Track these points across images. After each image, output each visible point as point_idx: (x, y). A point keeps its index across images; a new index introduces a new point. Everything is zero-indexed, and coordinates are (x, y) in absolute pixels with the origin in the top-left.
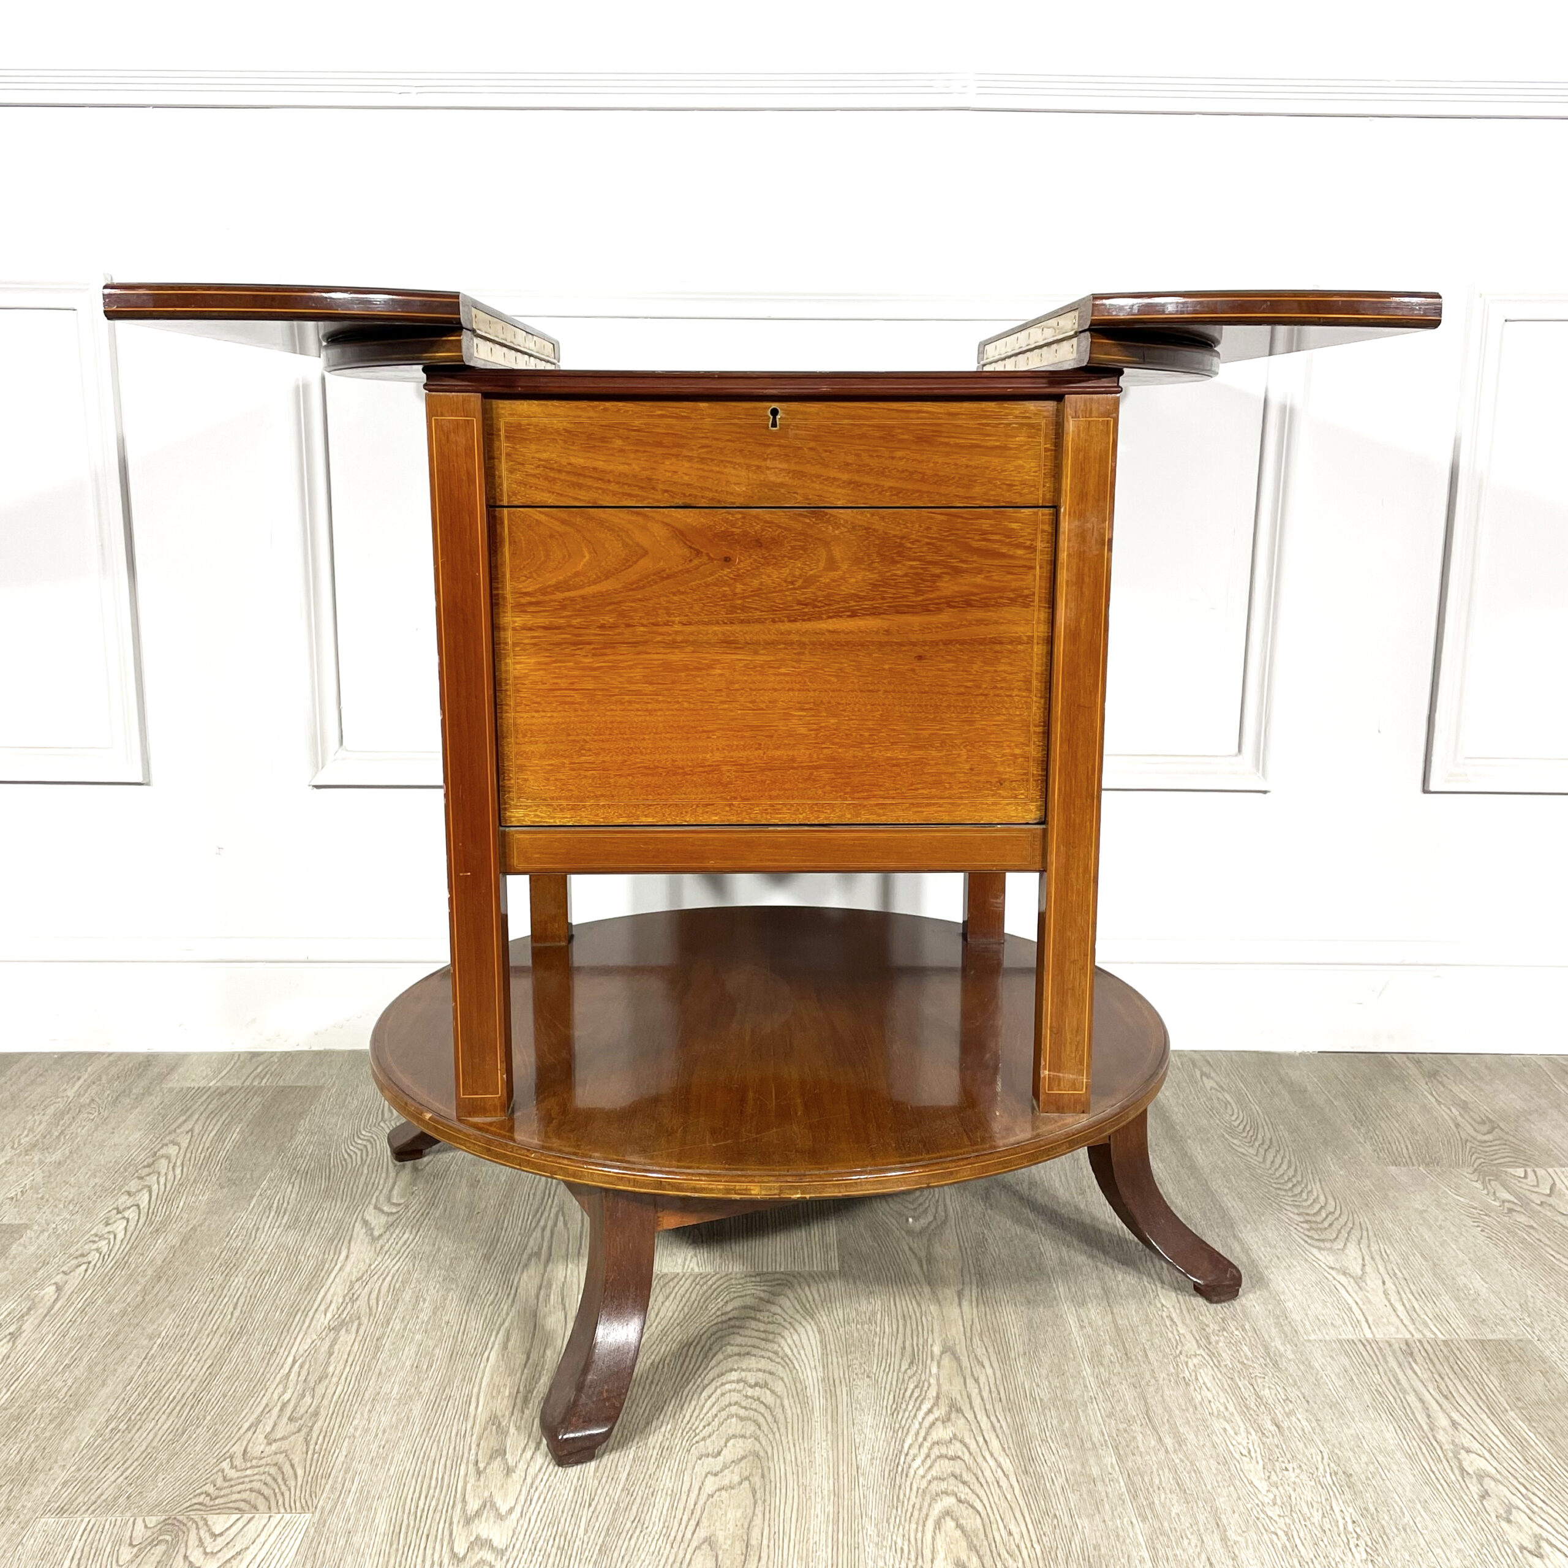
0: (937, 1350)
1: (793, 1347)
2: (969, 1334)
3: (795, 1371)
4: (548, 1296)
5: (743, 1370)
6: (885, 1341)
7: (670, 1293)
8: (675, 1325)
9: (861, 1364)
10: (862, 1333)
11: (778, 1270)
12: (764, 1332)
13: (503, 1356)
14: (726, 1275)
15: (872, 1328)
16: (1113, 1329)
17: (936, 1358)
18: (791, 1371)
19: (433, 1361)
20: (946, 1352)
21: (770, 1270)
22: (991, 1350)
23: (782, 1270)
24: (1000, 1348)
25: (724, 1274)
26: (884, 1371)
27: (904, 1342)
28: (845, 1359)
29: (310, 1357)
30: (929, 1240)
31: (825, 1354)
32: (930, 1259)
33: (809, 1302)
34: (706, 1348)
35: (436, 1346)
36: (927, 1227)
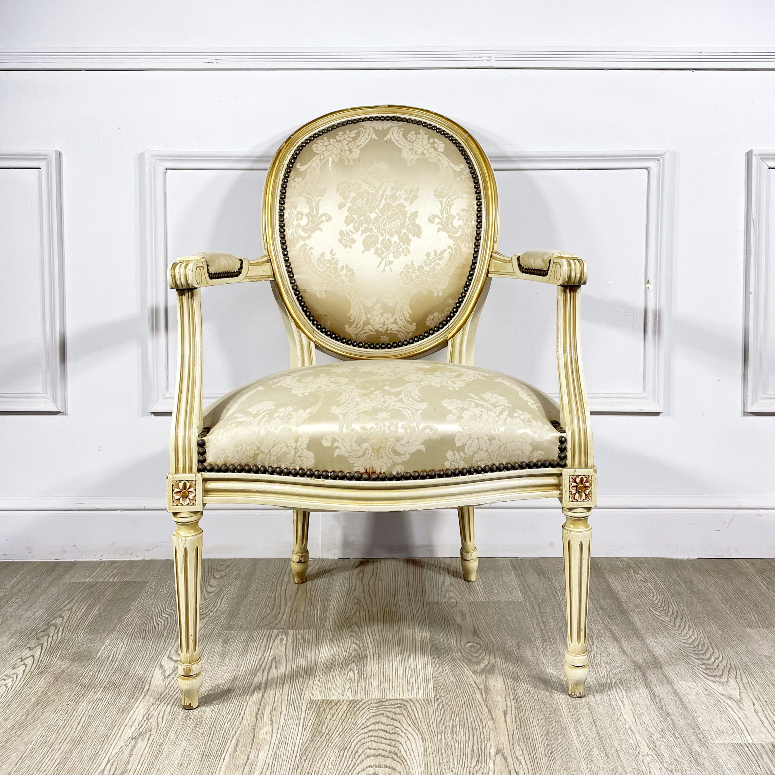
0: (493, 752)
1: (407, 750)
2: (511, 741)
3: (407, 768)
4: (263, 715)
5: (376, 767)
6: (462, 746)
7: (335, 713)
8: (337, 735)
9: (447, 762)
10: (448, 740)
11: (398, 697)
12: (390, 739)
13: (233, 757)
14: (368, 701)
15: (454, 737)
16: (597, 737)
17: (493, 757)
18: (405, 768)
19: (191, 761)
20: (498, 753)
21: (393, 697)
22: (525, 752)
23: (401, 697)
24: (531, 751)
25: (366, 700)
26: (461, 767)
27: (473, 746)
28: (438, 758)
29: (118, 758)
30: (486, 677)
31: (426, 755)
32: (487, 689)
33: (416, 719)
34: (354, 751)
35: (194, 750)
36: (484, 669)
